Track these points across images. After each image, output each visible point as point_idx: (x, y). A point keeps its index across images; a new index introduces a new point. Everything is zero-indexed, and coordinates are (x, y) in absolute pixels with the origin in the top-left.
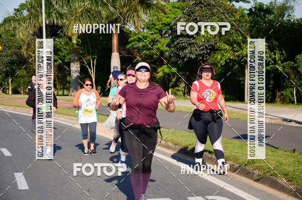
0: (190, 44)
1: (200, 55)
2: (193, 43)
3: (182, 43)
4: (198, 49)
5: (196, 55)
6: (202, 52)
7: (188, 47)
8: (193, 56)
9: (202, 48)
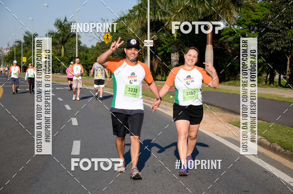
0: (276, 38)
1: (285, 48)
2: (279, 37)
3: (269, 37)
4: (284, 43)
5: (282, 48)
6: (287, 46)
7: (274, 41)
8: (279, 49)
9: (287, 41)
